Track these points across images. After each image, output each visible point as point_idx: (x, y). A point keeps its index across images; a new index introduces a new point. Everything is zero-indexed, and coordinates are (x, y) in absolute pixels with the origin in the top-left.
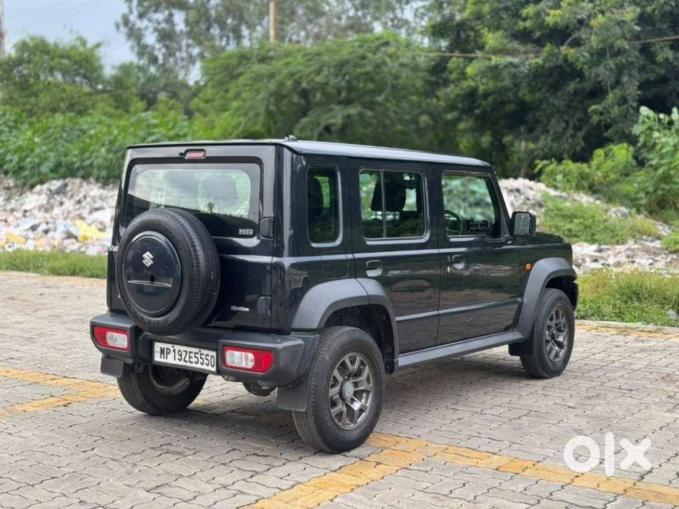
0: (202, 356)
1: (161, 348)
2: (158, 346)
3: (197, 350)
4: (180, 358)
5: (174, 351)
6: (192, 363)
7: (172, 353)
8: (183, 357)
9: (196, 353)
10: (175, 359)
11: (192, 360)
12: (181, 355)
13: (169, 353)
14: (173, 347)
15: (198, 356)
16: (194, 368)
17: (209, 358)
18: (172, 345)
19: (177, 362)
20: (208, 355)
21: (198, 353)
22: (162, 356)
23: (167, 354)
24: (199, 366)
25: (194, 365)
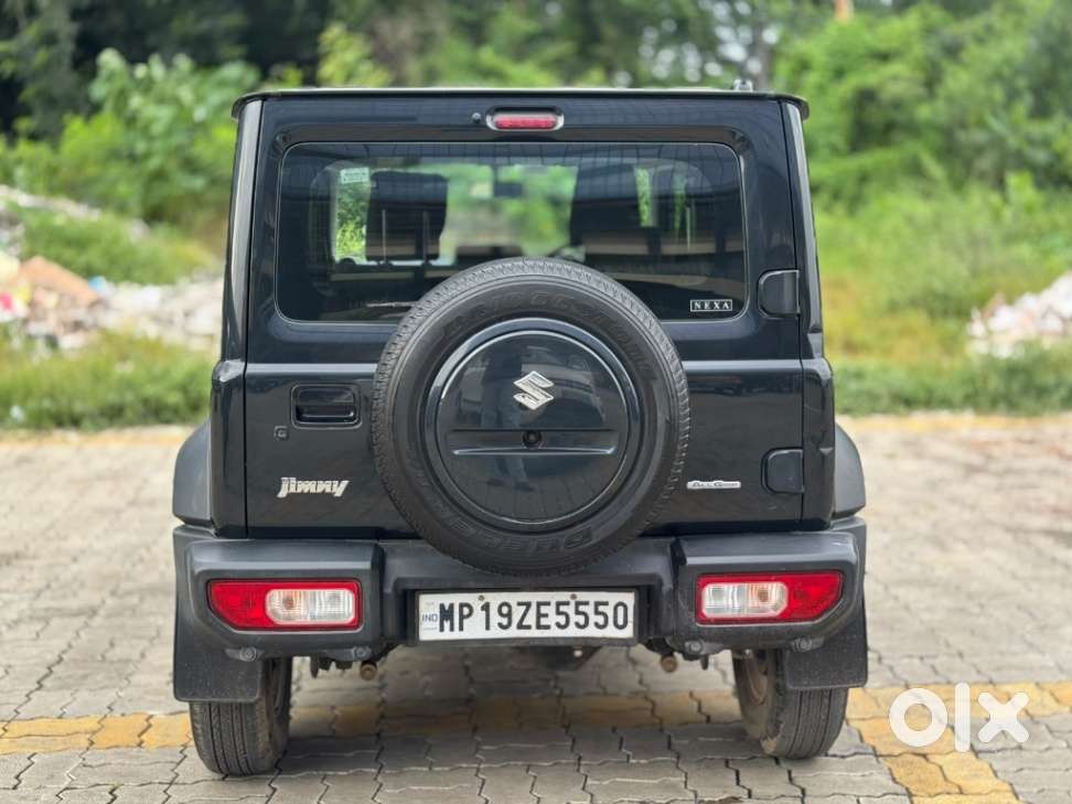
0: (584, 608)
1: (442, 606)
2: (429, 605)
3: (564, 596)
4: (505, 621)
5: (486, 607)
6: (548, 627)
7: (479, 613)
8: (516, 619)
9: (560, 604)
10: (488, 628)
11: (544, 621)
12: (508, 615)
13: (470, 615)
14: (482, 598)
15: (568, 609)
16: (557, 640)
17: (607, 610)
19: (496, 633)
20: (604, 603)
21: (567, 603)
22: (447, 625)
23: (463, 617)
24: (573, 632)
25: (556, 633)
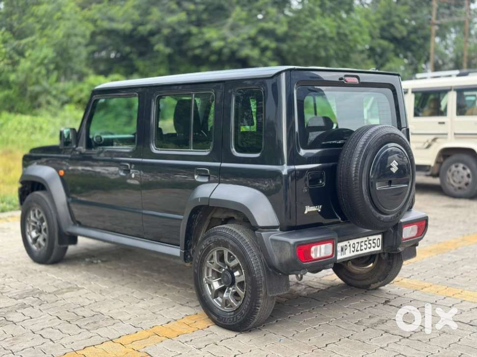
0: (370, 242)
1: (341, 247)
2: (339, 246)
3: (366, 238)
4: (354, 250)
5: (350, 246)
6: (362, 250)
7: (348, 248)
8: (356, 248)
9: (365, 241)
10: (350, 253)
11: (362, 248)
12: (354, 248)
14: (349, 242)
15: (367, 243)
16: (365, 253)
17: (375, 241)
18: (347, 242)
19: (352, 254)
20: (375, 239)
21: (367, 241)
22: (343, 253)
23: (345, 250)
24: (368, 250)
25: (364, 251)
